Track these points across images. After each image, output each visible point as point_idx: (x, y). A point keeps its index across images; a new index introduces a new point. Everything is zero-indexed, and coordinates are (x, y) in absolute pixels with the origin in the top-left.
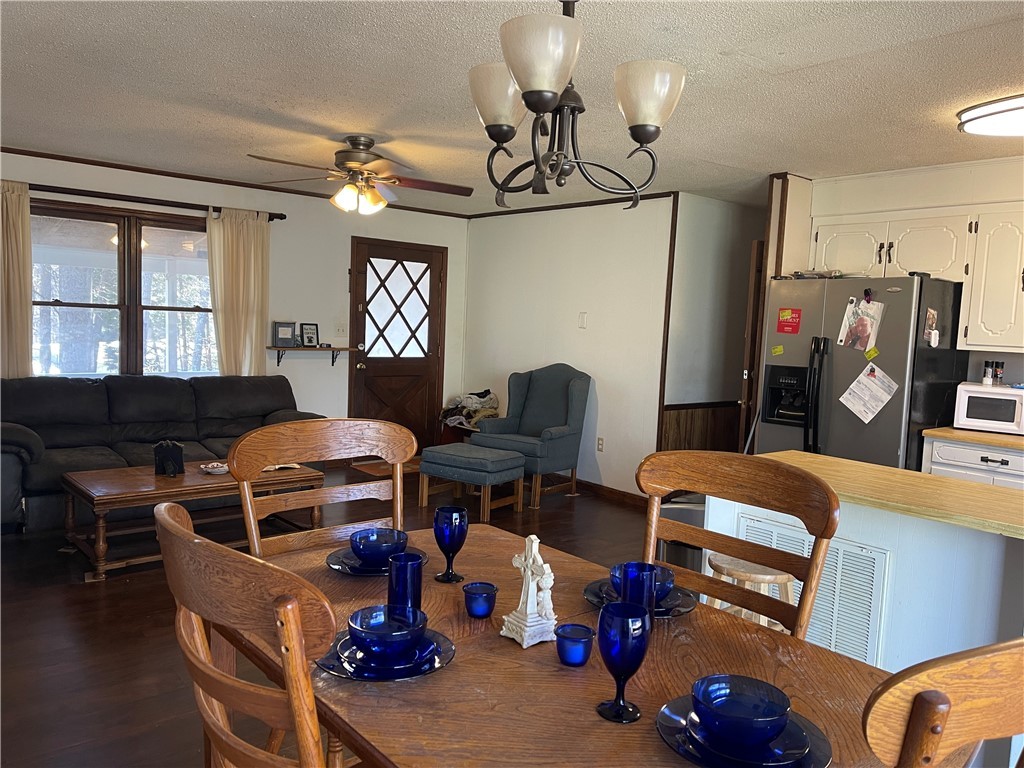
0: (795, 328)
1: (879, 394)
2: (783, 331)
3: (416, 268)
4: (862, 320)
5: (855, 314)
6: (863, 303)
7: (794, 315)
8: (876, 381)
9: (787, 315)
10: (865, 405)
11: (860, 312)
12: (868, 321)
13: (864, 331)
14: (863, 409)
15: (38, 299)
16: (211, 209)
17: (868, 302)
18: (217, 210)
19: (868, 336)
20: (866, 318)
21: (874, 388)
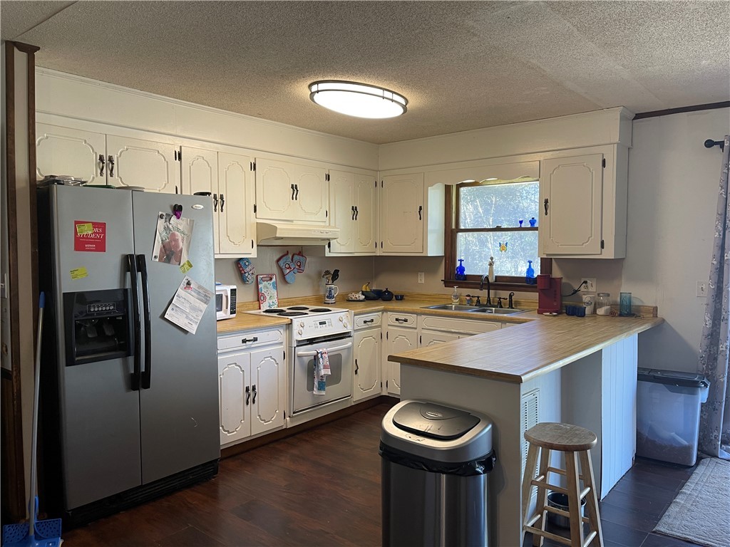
0: (100, 246)
1: (197, 305)
2: (84, 249)
4: (173, 235)
5: (167, 229)
6: (174, 218)
7: (96, 230)
8: (193, 293)
9: (87, 230)
10: (187, 317)
11: (170, 226)
12: (179, 236)
13: (177, 246)
14: (187, 321)
17: (178, 218)
19: (181, 251)
20: (177, 233)
21: (192, 299)
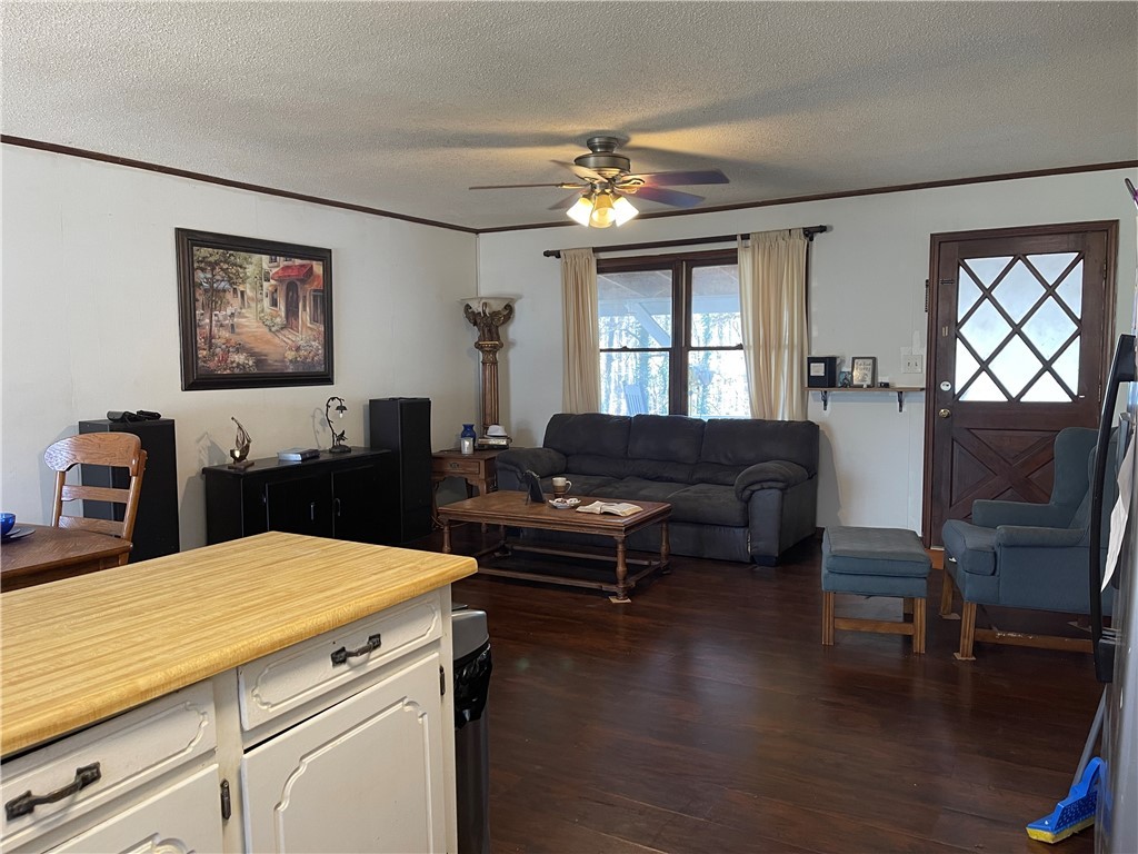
3: (1051, 264)
15: (604, 347)
16: (739, 238)
18: (745, 237)
